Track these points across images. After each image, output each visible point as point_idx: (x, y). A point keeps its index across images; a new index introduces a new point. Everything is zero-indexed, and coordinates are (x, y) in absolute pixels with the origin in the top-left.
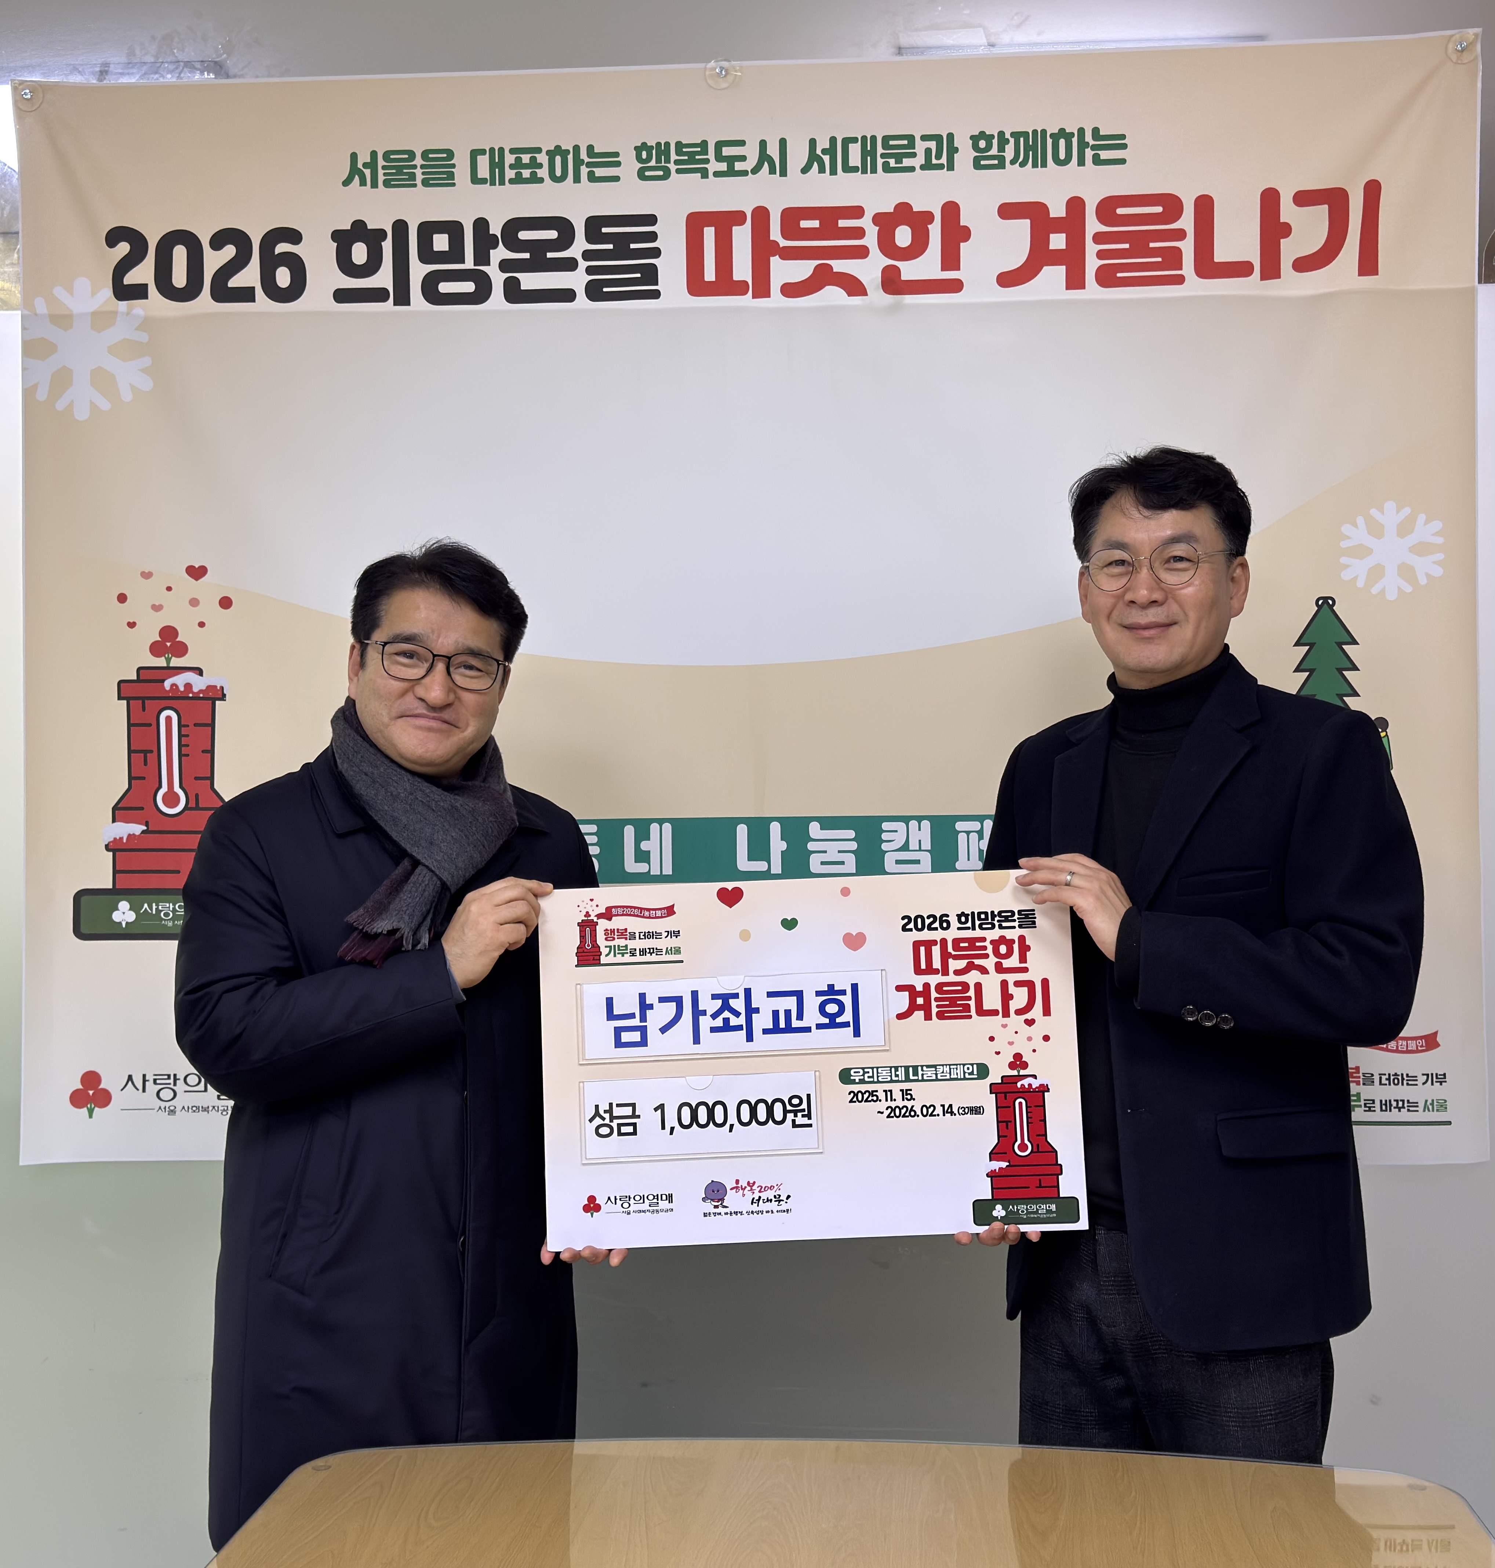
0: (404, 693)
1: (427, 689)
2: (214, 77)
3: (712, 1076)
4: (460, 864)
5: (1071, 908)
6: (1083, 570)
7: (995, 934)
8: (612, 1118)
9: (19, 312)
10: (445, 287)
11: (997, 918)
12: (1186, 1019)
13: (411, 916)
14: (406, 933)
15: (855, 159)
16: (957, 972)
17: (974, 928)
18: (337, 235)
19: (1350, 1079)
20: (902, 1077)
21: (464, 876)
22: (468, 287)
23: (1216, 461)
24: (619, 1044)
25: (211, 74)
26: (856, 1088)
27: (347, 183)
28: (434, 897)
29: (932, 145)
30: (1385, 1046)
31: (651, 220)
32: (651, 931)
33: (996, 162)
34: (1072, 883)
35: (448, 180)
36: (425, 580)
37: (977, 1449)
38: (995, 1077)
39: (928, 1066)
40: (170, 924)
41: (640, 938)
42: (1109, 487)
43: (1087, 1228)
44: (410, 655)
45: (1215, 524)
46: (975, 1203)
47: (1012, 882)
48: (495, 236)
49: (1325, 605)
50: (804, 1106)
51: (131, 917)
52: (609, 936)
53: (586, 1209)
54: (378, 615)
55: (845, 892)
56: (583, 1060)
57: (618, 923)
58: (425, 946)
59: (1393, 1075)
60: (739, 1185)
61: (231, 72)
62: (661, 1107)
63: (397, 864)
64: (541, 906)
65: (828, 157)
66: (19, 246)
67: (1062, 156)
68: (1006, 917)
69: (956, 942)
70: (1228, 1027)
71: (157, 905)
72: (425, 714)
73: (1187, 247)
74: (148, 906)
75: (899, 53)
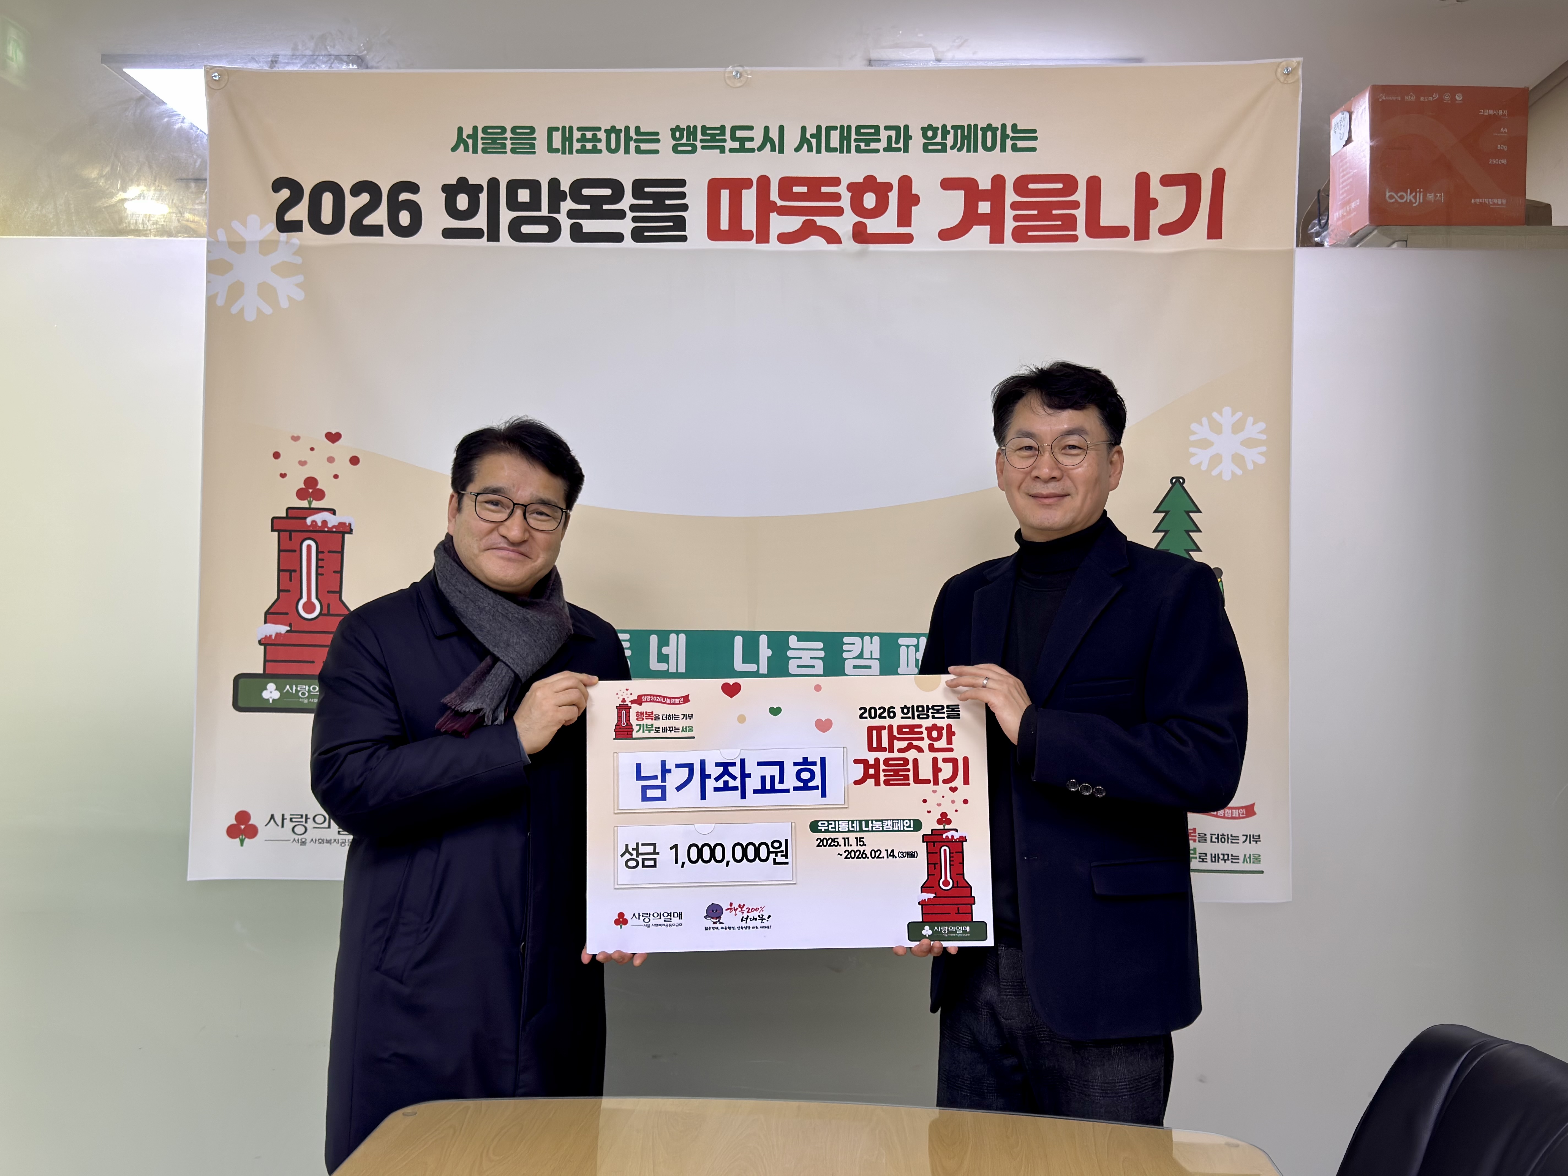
0: (491, 531)
1: (508, 529)
2: (357, 67)
3: (714, 825)
4: (530, 662)
5: (986, 704)
6: (1000, 452)
7: (929, 722)
8: (638, 854)
9: (205, 239)
10: (526, 229)
11: (931, 711)
12: (1070, 789)
13: (492, 699)
14: (487, 712)
15: (835, 142)
16: (900, 751)
17: (913, 718)
18: (446, 188)
19: (1190, 838)
20: (857, 828)
21: (532, 671)
22: (544, 229)
23: (1101, 374)
24: (645, 798)
25: (355, 66)
26: (822, 836)
27: (454, 149)
28: (509, 686)
29: (893, 133)
30: (1215, 813)
31: (682, 183)
32: (671, 714)
33: (940, 147)
34: (988, 686)
35: (531, 149)
36: (509, 447)
37: (903, 1109)
38: (926, 830)
39: (876, 821)
40: (306, 701)
41: (663, 719)
42: (1022, 391)
43: (993, 945)
44: (496, 503)
45: (1100, 420)
46: (910, 924)
47: (943, 685)
48: (564, 192)
49: (1178, 483)
50: (783, 848)
51: (276, 695)
52: (640, 717)
53: (617, 922)
54: (472, 472)
55: (818, 688)
56: (617, 810)
57: (646, 707)
58: (501, 721)
59: (1221, 835)
60: (733, 907)
61: (370, 65)
62: (675, 847)
63: (481, 661)
64: (589, 694)
65: (815, 140)
66: (206, 190)
67: (989, 144)
68: (938, 710)
69: (900, 728)
70: (1101, 796)
71: (297, 687)
72: (505, 547)
73: (1080, 214)
74: (290, 687)
75: (870, 65)
